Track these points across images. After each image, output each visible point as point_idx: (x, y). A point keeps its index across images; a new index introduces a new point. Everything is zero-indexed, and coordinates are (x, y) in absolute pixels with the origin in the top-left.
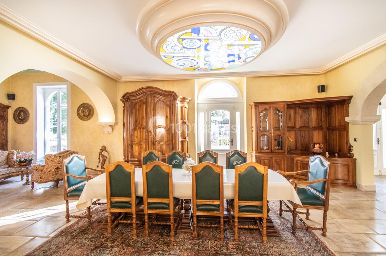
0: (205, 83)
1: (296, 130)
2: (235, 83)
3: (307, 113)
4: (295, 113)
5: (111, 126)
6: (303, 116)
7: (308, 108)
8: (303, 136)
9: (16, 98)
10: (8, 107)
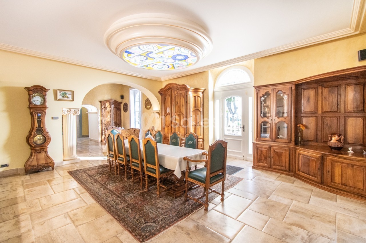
0: (220, 72)
1: (317, 117)
2: (247, 67)
3: (336, 93)
4: (317, 94)
5: (158, 113)
6: (329, 97)
7: (338, 87)
8: (329, 124)
9: (124, 97)
10: (121, 103)
